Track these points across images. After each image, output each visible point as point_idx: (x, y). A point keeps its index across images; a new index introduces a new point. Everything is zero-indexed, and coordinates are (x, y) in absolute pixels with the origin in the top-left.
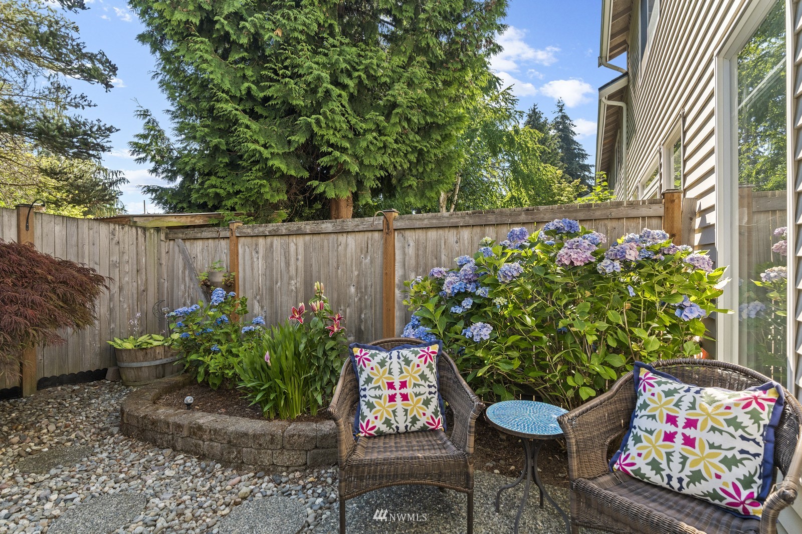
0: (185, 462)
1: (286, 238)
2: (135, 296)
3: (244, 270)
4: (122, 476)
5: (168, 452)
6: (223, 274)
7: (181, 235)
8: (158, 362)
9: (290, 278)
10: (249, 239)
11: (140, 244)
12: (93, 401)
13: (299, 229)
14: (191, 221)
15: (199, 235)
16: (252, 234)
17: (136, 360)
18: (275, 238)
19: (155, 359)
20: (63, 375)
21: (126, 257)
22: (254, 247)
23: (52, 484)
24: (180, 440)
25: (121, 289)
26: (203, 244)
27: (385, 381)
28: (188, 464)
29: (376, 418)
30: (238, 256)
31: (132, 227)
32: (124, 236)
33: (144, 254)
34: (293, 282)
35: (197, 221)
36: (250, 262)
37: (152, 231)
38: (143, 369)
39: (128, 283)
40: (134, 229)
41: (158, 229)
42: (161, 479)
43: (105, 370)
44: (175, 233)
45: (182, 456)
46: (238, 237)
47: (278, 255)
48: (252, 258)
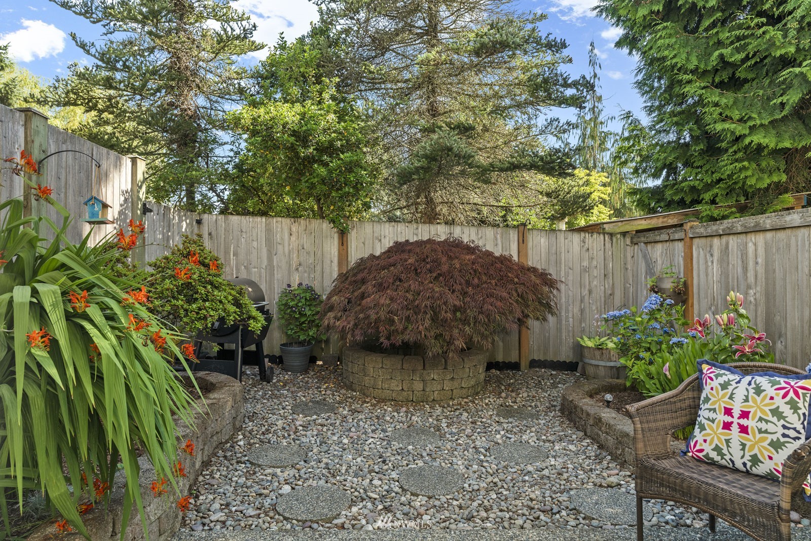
0: (588, 446)
1: (743, 237)
2: (603, 299)
3: (699, 276)
4: (544, 437)
5: (581, 434)
6: (672, 280)
7: (643, 239)
8: (612, 364)
9: (749, 287)
10: (703, 240)
11: (607, 250)
12: (560, 386)
13: (757, 224)
14: (663, 222)
15: (658, 238)
16: (705, 235)
17: (594, 358)
18: (731, 237)
19: (610, 360)
20: (546, 360)
21: (595, 263)
22: (708, 249)
23: (505, 426)
24: (589, 427)
25: (590, 292)
26: (663, 247)
27: (723, 405)
28: (589, 448)
29: (705, 441)
30: (692, 259)
31: (599, 233)
32: (593, 243)
33: (611, 259)
34: (751, 292)
35: (670, 221)
36: (704, 266)
37: (619, 236)
38: (600, 368)
39: (596, 286)
40: (602, 236)
41: (624, 234)
42: (565, 449)
43: (577, 363)
44: (639, 237)
45: (588, 441)
46: (692, 238)
47: (735, 259)
48: (706, 262)
